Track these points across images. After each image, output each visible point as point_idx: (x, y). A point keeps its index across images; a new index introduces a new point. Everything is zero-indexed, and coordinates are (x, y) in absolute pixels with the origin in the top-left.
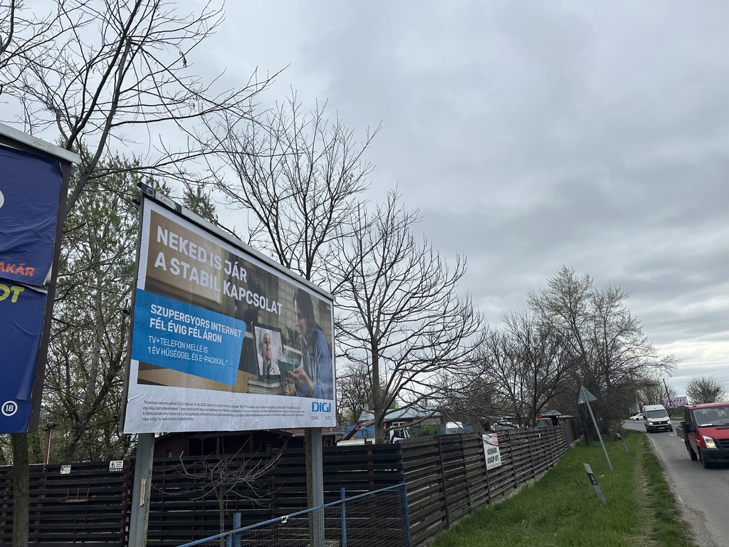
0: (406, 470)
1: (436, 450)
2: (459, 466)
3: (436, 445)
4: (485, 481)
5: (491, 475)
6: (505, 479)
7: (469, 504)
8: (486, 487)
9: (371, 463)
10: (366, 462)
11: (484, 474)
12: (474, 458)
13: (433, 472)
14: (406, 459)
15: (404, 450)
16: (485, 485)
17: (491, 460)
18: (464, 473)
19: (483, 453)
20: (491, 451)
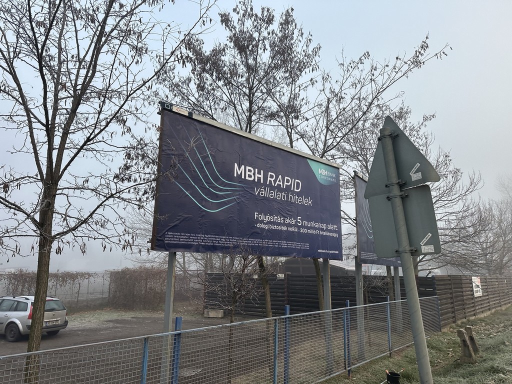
0: (438, 290)
1: (450, 282)
2: (460, 292)
3: (450, 280)
4: (473, 303)
6: (484, 303)
7: (465, 314)
11: (473, 299)
12: (468, 289)
13: (448, 293)
14: (438, 285)
15: (436, 280)
16: (473, 305)
17: (477, 292)
18: (463, 296)
19: (472, 287)
20: (477, 287)
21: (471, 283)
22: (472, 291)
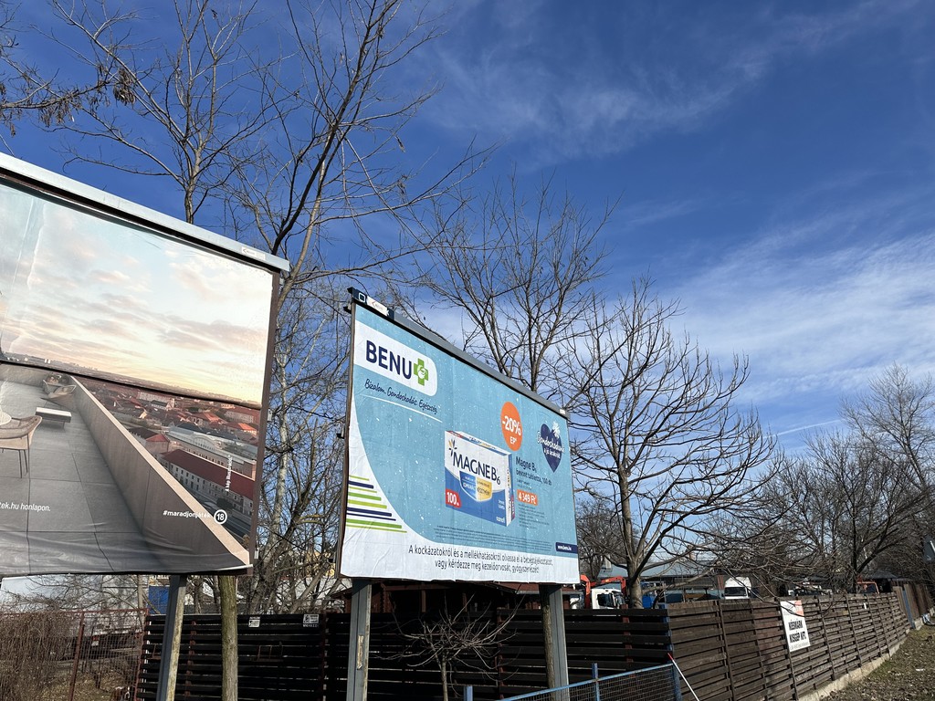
0: (677, 644)
3: (716, 614)
5: (796, 659)
6: (817, 666)
8: (790, 676)
9: (628, 634)
10: (621, 632)
11: (787, 657)
12: (770, 633)
15: (673, 617)
17: (796, 638)
19: (782, 627)
20: (794, 625)
21: (780, 618)
22: (784, 636)
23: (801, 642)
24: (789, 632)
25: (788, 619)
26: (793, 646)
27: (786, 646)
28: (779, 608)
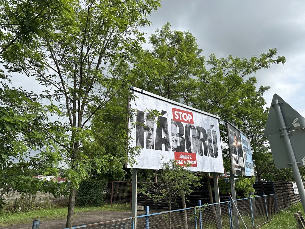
0: (275, 190)
1: (281, 185)
4: (294, 198)
5: (296, 196)
8: (295, 200)
9: (263, 188)
10: (261, 187)
11: (294, 196)
12: (291, 190)
13: (280, 192)
15: (274, 184)
16: (294, 199)
17: (296, 191)
18: (288, 194)
19: (293, 188)
20: (296, 188)
21: (292, 186)
22: (293, 191)
23: (297, 192)
24: (294, 190)
25: (294, 186)
26: (295, 193)
27: (294, 193)
28: (292, 184)
